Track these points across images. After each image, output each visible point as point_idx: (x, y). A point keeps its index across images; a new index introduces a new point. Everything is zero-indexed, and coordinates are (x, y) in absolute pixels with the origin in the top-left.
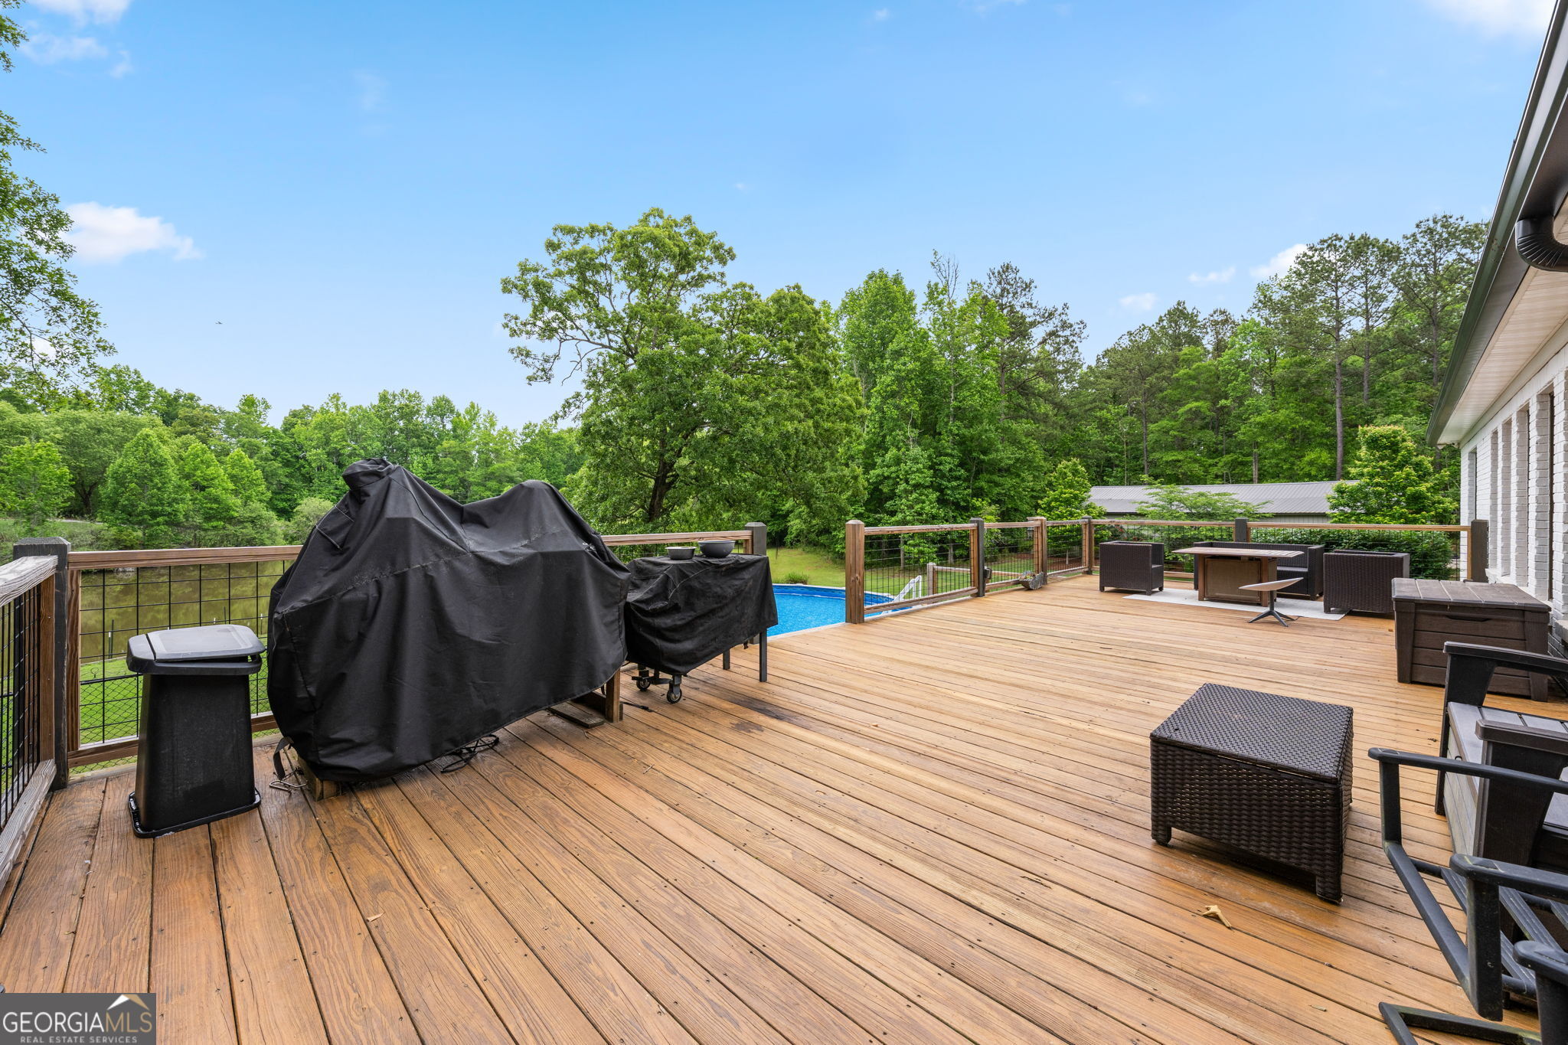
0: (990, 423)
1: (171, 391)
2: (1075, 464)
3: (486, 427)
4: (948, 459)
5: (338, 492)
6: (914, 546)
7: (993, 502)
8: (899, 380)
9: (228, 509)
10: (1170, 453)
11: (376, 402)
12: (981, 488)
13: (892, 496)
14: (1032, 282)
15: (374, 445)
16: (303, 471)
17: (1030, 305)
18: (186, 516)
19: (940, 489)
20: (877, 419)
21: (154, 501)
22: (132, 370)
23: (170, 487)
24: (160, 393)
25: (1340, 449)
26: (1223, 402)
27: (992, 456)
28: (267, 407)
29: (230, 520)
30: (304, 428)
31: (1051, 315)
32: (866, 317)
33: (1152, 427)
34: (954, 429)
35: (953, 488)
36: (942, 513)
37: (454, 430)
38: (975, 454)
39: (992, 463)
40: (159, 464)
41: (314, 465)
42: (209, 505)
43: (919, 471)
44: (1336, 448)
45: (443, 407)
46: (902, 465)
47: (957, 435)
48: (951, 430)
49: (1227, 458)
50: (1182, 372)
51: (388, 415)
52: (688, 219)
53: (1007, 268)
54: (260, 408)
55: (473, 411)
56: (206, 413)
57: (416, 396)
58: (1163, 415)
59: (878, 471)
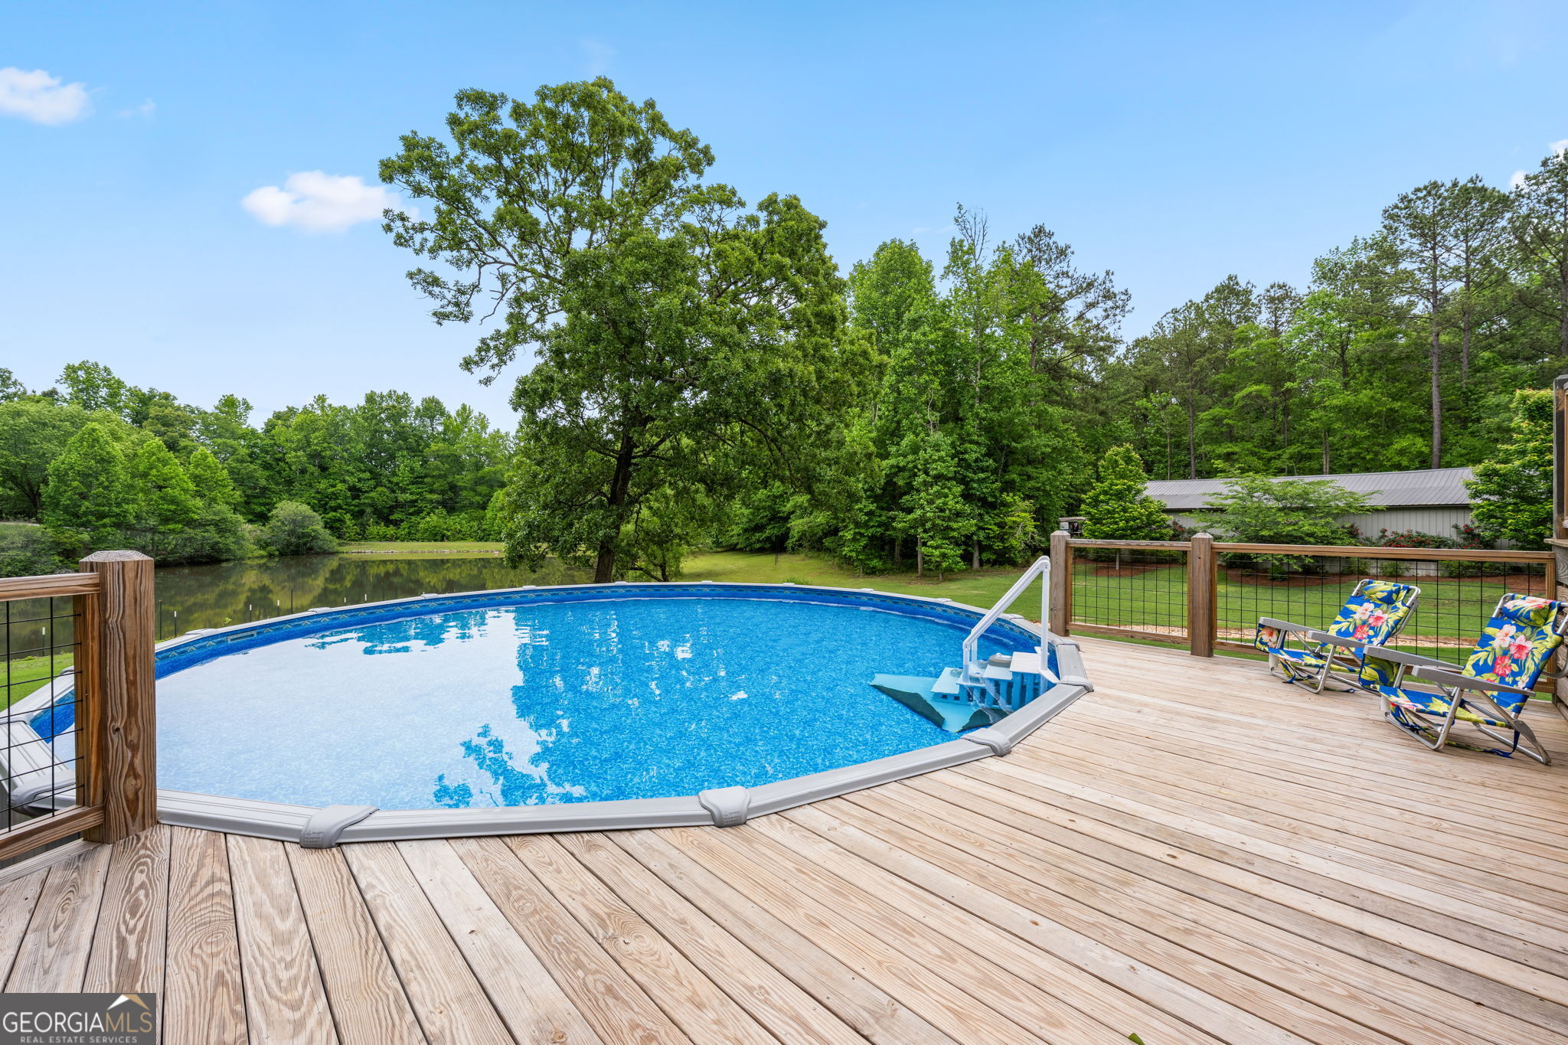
0: (1023, 405)
1: (145, 390)
2: (1128, 450)
3: (477, 430)
4: (974, 447)
5: (319, 496)
6: (936, 548)
7: (1027, 497)
8: (918, 353)
9: (187, 511)
10: (1223, 445)
11: (362, 403)
12: (1013, 482)
13: (910, 488)
14: (1068, 247)
15: (358, 447)
16: (284, 474)
17: (1066, 274)
18: (138, 517)
19: (963, 481)
20: (892, 399)
21: (100, 500)
22: (101, 367)
23: (118, 486)
24: (135, 393)
25: (1436, 436)
26: (1288, 385)
27: (1027, 443)
28: (248, 408)
29: (190, 523)
30: (284, 429)
31: (1090, 285)
32: (876, 287)
33: (1203, 415)
34: (981, 411)
35: (982, 481)
36: (968, 509)
37: (445, 433)
38: (1005, 442)
39: (1025, 451)
40: (106, 461)
41: (293, 468)
42: (166, 506)
43: (941, 459)
44: (1431, 434)
45: (432, 408)
46: (921, 453)
47: (984, 419)
48: (977, 414)
49: (1292, 449)
50: (1240, 351)
51: (374, 416)
52: (651, 105)
53: (1040, 232)
54: (240, 409)
55: (465, 412)
56: (179, 413)
57: (405, 397)
58: (1215, 403)
59: (892, 461)
